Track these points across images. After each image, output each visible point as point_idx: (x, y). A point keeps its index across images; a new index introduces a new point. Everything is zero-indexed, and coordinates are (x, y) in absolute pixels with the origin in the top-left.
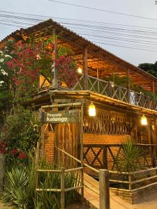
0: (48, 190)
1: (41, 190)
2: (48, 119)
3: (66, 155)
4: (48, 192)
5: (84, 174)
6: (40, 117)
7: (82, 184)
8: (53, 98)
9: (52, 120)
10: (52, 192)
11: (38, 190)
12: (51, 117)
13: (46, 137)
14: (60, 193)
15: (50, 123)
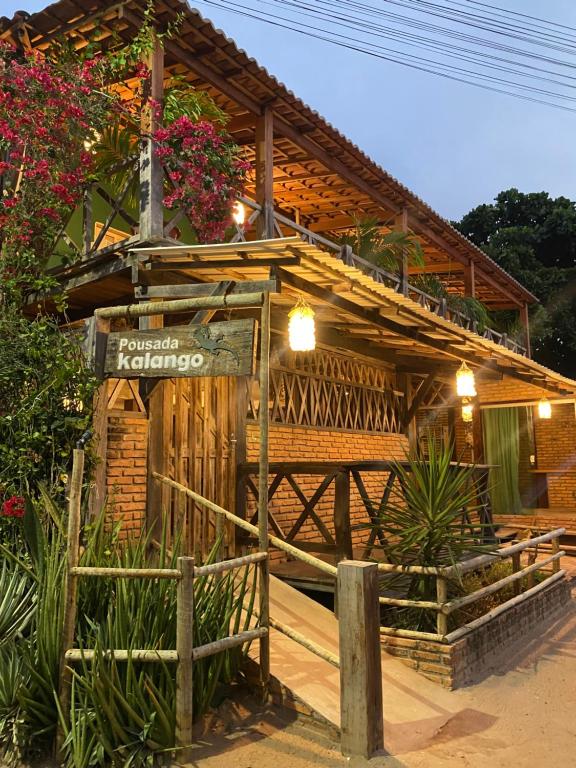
0: (121, 654)
1: (90, 654)
2: (122, 361)
3: (192, 503)
4: (122, 664)
5: (272, 578)
6: (90, 353)
7: (265, 620)
8: (145, 281)
9: (138, 364)
10: (140, 665)
11: (75, 654)
12: (137, 353)
13: (114, 433)
14: (172, 665)
15: (129, 376)
